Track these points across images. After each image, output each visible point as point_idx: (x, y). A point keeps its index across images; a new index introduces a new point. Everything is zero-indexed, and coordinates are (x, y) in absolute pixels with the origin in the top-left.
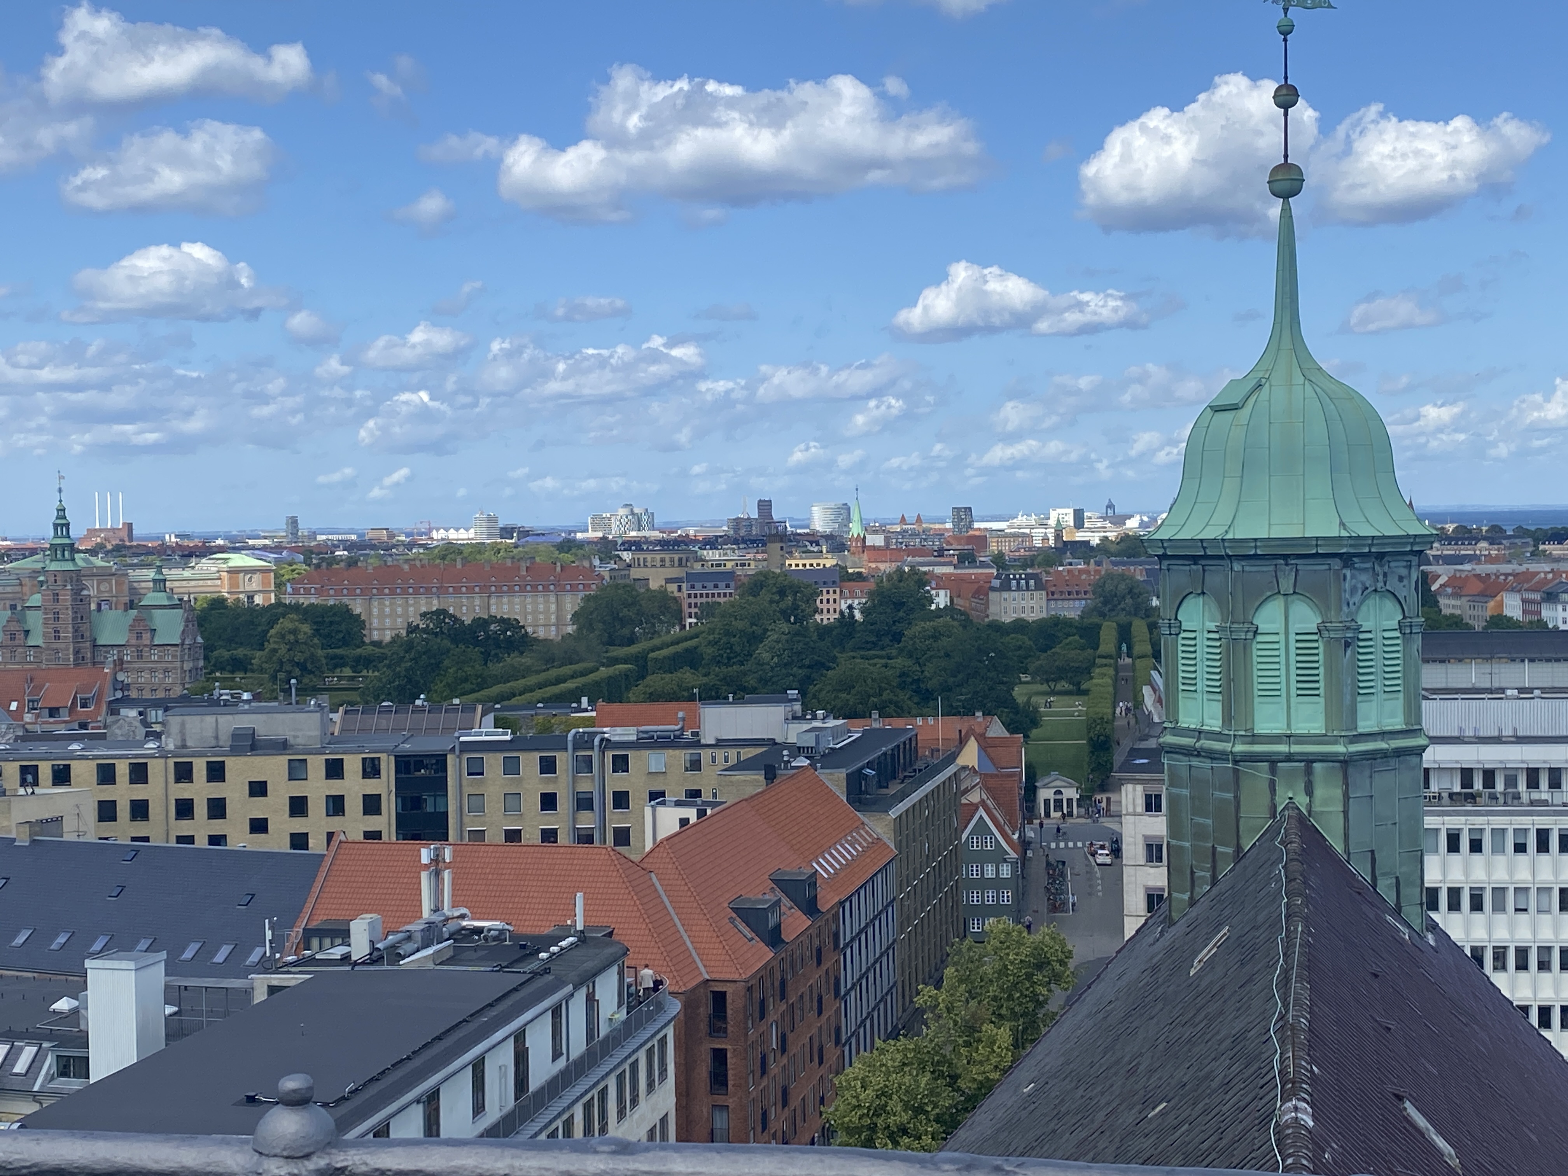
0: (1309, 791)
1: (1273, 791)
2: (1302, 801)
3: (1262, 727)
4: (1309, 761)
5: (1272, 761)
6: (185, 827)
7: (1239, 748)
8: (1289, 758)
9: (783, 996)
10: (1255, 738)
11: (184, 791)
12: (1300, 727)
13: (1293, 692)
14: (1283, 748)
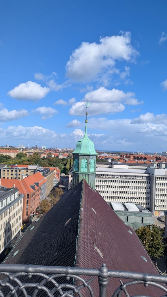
0: (85, 177)
1: (82, 177)
2: (85, 178)
3: (81, 171)
4: (85, 174)
5: (82, 174)
8: (84, 174)
9: (35, 195)
10: (81, 172)
12: (85, 171)
13: (84, 168)
14: (83, 173)
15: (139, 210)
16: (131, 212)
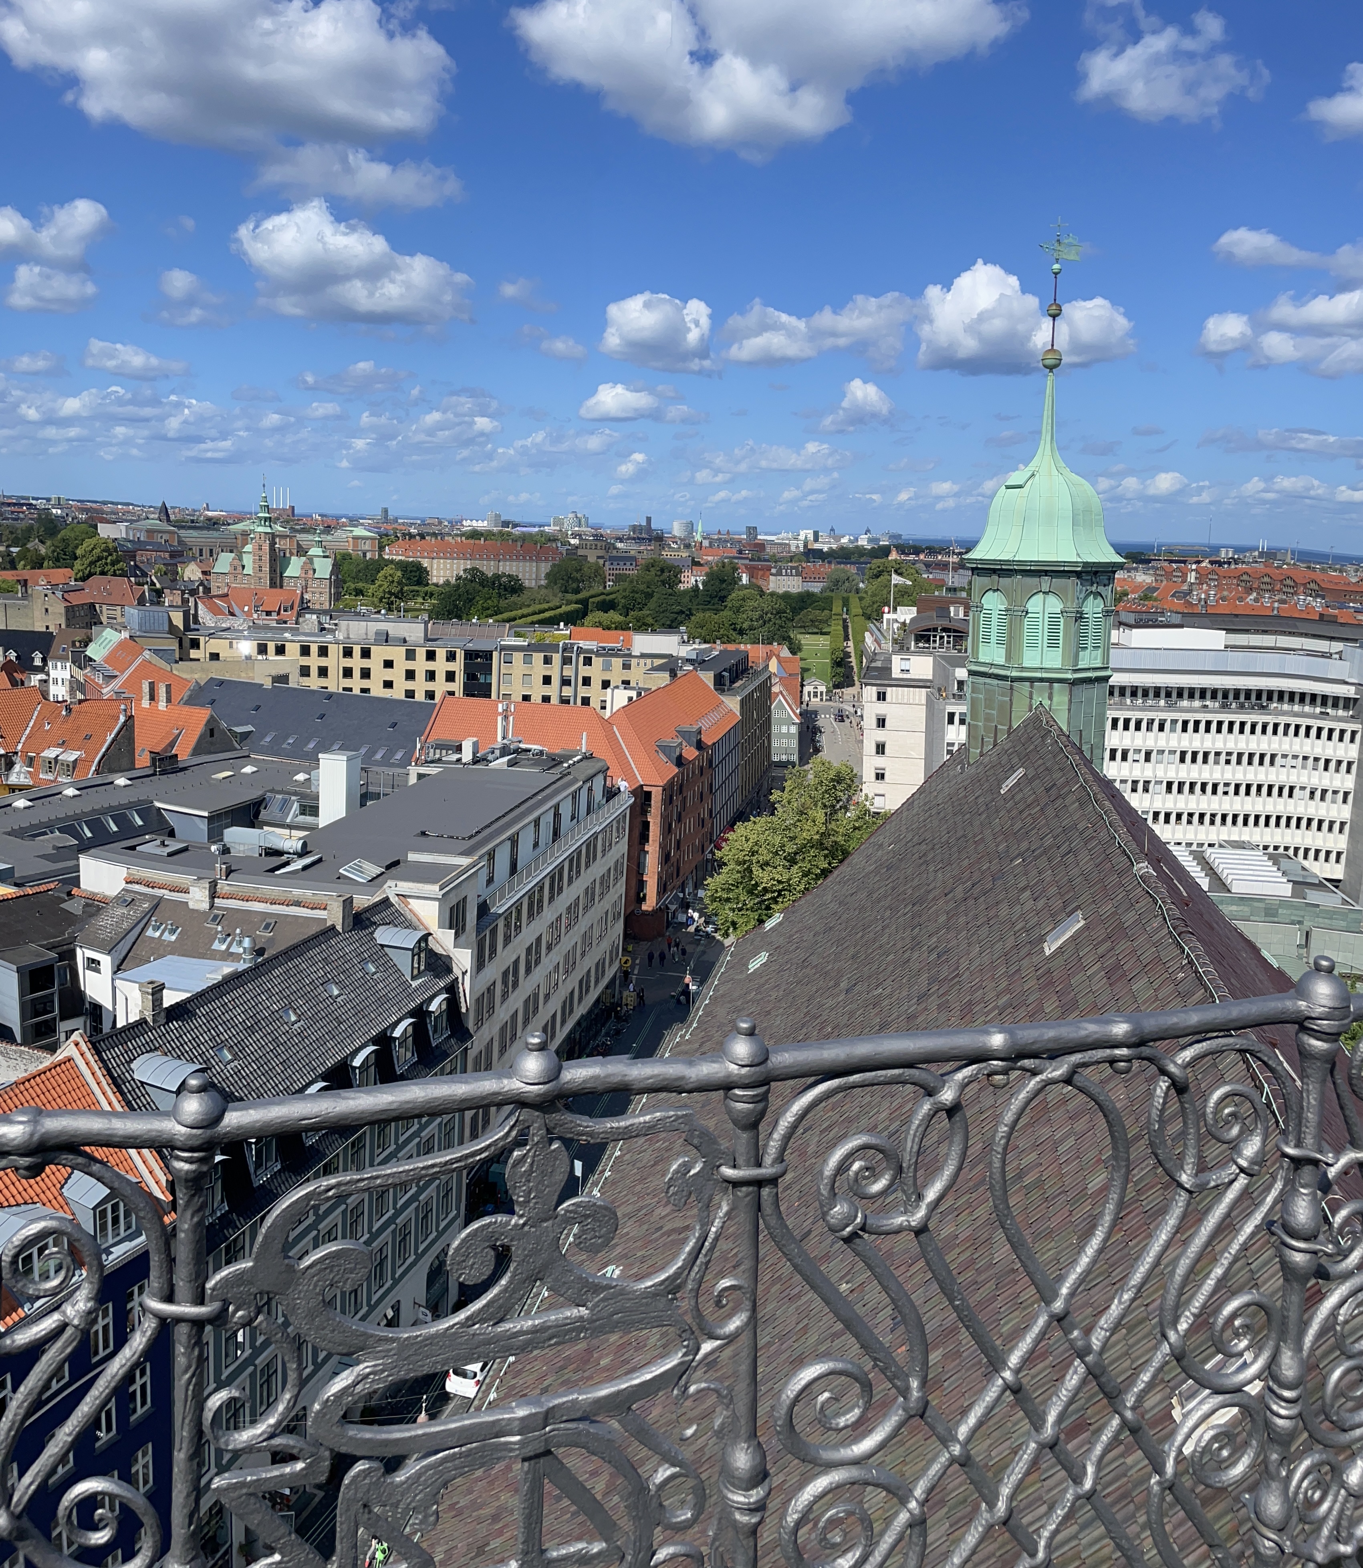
0: (1050, 698)
1: (1031, 698)
2: (1046, 702)
3: (1027, 663)
4: (1052, 682)
5: (1032, 680)
6: (347, 683)
7: (1015, 674)
8: (1041, 680)
9: (680, 792)
10: (1023, 669)
11: (347, 663)
12: (1048, 664)
13: (1045, 645)
14: (1038, 675)
15: (1290, 885)
16: (1243, 900)
